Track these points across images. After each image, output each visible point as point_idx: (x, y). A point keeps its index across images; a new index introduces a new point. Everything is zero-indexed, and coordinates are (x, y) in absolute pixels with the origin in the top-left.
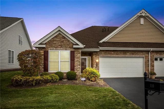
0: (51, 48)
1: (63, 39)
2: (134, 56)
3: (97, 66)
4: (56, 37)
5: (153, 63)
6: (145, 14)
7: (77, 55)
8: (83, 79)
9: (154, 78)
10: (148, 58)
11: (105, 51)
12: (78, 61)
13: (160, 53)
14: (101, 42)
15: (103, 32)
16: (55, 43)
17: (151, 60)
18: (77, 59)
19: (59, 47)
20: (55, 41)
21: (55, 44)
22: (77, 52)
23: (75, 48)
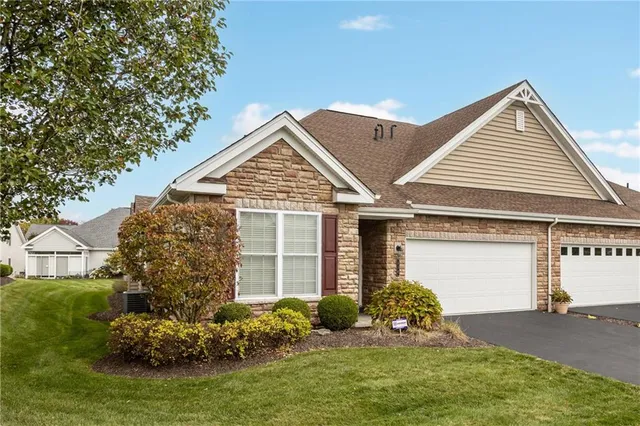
0: (247, 201)
1: (296, 166)
2: (507, 237)
3: (398, 275)
4: (269, 156)
5: (557, 263)
6: (531, 98)
7: (345, 230)
8: (398, 322)
9: (565, 312)
10: (545, 245)
11: (424, 219)
12: (350, 254)
13: (574, 230)
14: (401, 181)
15: (375, 139)
16: (261, 177)
17: (552, 254)
18: (346, 249)
19: (279, 195)
20: (262, 172)
21: (264, 182)
22: (346, 221)
23: (337, 205)
